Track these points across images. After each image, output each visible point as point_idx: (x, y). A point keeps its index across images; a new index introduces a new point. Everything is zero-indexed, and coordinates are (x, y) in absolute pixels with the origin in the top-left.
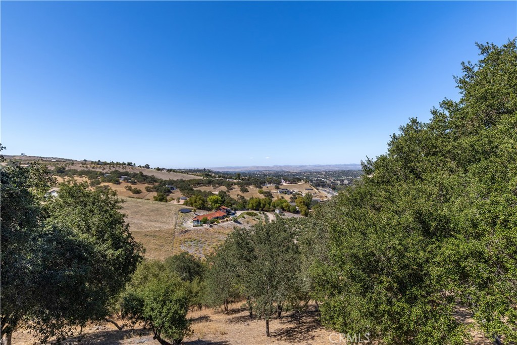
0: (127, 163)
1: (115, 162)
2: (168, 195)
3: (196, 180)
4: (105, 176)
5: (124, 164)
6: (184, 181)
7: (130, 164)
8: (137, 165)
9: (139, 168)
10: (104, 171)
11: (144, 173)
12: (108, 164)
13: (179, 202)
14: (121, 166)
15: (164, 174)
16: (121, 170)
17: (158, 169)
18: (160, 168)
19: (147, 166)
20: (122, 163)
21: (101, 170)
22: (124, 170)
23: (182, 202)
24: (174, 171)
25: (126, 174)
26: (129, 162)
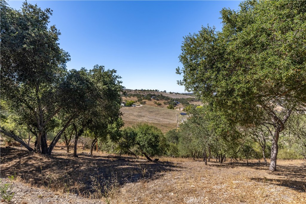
0: (155, 90)
1: (149, 90)
2: (175, 106)
3: (191, 98)
4: (144, 96)
5: (154, 90)
6: (184, 99)
7: (156, 90)
8: (160, 91)
9: (161, 92)
10: (144, 94)
11: (163, 95)
12: (146, 91)
13: (180, 109)
14: (152, 92)
15: (174, 95)
16: (152, 94)
17: (171, 93)
18: (172, 92)
19: (165, 91)
20: (152, 90)
21: (143, 94)
22: (154, 94)
23: (182, 109)
24: (179, 94)
25: (154, 95)
26: (156, 89)
